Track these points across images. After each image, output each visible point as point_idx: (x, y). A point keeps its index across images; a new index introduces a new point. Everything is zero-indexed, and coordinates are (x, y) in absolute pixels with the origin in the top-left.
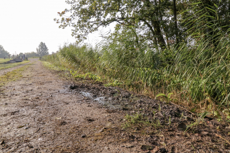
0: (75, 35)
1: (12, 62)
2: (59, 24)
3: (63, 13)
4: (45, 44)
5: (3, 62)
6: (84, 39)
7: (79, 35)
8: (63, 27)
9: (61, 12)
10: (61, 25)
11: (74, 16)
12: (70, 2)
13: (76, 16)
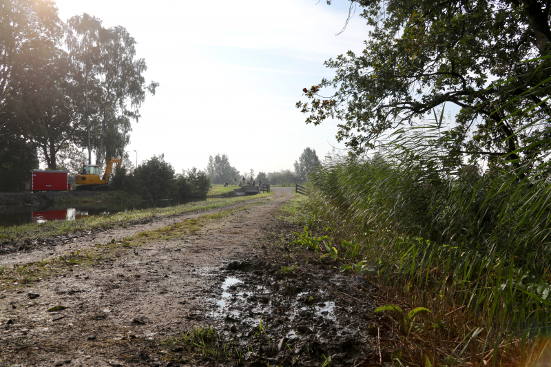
0: (344, 138)
1: (238, 194)
2: (308, 115)
3: (315, 89)
4: (314, 152)
5: (220, 193)
6: (367, 148)
7: (355, 138)
8: (315, 121)
9: (309, 88)
10: (312, 117)
11: (343, 95)
12: (335, 63)
13: (347, 93)
